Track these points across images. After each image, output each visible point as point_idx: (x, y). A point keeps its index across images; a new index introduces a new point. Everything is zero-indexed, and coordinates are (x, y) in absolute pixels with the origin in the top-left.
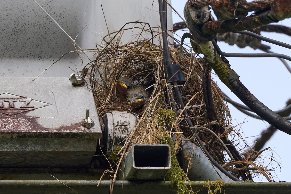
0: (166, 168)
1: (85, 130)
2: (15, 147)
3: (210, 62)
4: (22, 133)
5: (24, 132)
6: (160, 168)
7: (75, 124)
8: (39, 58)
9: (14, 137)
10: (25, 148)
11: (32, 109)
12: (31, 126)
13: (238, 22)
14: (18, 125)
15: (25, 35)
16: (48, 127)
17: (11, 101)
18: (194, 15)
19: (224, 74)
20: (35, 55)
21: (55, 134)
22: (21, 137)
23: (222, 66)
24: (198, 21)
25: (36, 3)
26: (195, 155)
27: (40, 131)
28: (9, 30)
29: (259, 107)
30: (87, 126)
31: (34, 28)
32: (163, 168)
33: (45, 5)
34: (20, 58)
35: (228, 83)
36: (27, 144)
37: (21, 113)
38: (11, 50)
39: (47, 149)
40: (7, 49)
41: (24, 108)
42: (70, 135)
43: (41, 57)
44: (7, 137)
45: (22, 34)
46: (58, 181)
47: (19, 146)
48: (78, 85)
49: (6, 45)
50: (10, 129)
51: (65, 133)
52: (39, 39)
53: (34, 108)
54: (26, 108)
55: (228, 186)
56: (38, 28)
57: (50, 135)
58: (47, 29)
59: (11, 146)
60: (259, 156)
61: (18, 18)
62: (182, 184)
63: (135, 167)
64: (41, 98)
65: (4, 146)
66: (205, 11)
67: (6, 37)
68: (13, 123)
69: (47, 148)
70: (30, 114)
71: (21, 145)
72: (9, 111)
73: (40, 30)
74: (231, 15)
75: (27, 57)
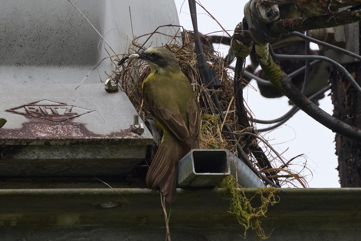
0: (226, 174)
1: (136, 136)
2: (66, 155)
3: (263, 63)
4: (75, 139)
5: (77, 139)
6: (220, 173)
7: (125, 130)
8: (60, 65)
9: (67, 144)
10: (76, 156)
11: (76, 115)
12: (82, 133)
13: (330, 18)
14: (69, 132)
15: (47, 41)
16: (99, 133)
17: (53, 108)
18: (264, 13)
19: (277, 76)
20: (56, 62)
21: (108, 140)
22: (74, 144)
23: (274, 68)
24: (269, 20)
25: (74, 5)
26: (233, 162)
27: (93, 138)
28: (32, 36)
29: (315, 110)
30: (138, 132)
31: (56, 34)
32: (222, 173)
33: (68, 10)
34: (40, 65)
35: (281, 86)
36: (78, 151)
37: (67, 120)
38: (32, 57)
39: (97, 157)
40: (28, 56)
41: (69, 115)
42: (122, 141)
43: (61, 63)
44: (60, 144)
45: (44, 40)
46: (111, 190)
47: (70, 154)
48: (112, 91)
49: (28, 52)
50: (62, 135)
51: (118, 139)
52: (61, 45)
53: (78, 115)
54: (70, 115)
55: (280, 193)
56: (60, 33)
57: (103, 142)
58: (69, 35)
59: (62, 154)
60: (289, 164)
61: (41, 23)
62: (235, 191)
63: (196, 173)
64: (81, 104)
65: (55, 153)
66: (275, 9)
67: (29, 43)
68: (63, 129)
69: (97, 155)
70: (76, 120)
71: (72, 153)
72: (54, 118)
73: (62, 36)
74: (320, 11)
75: (48, 64)
